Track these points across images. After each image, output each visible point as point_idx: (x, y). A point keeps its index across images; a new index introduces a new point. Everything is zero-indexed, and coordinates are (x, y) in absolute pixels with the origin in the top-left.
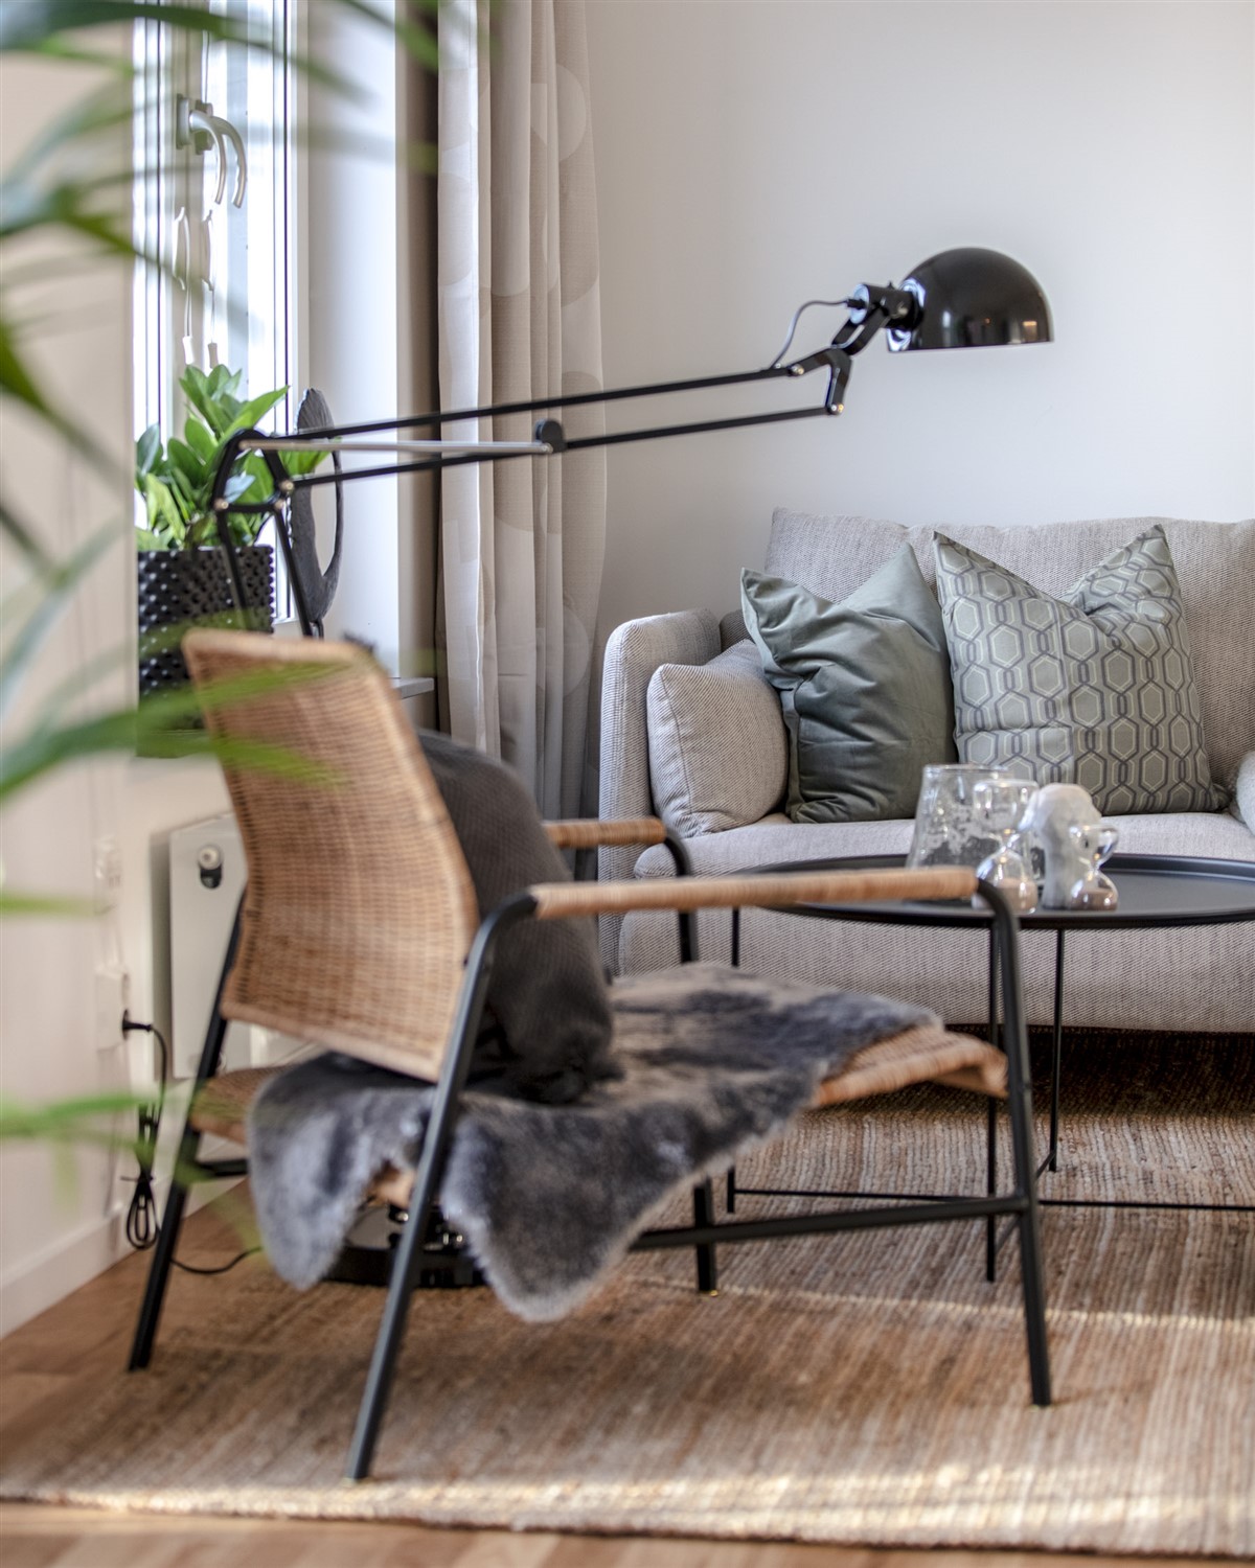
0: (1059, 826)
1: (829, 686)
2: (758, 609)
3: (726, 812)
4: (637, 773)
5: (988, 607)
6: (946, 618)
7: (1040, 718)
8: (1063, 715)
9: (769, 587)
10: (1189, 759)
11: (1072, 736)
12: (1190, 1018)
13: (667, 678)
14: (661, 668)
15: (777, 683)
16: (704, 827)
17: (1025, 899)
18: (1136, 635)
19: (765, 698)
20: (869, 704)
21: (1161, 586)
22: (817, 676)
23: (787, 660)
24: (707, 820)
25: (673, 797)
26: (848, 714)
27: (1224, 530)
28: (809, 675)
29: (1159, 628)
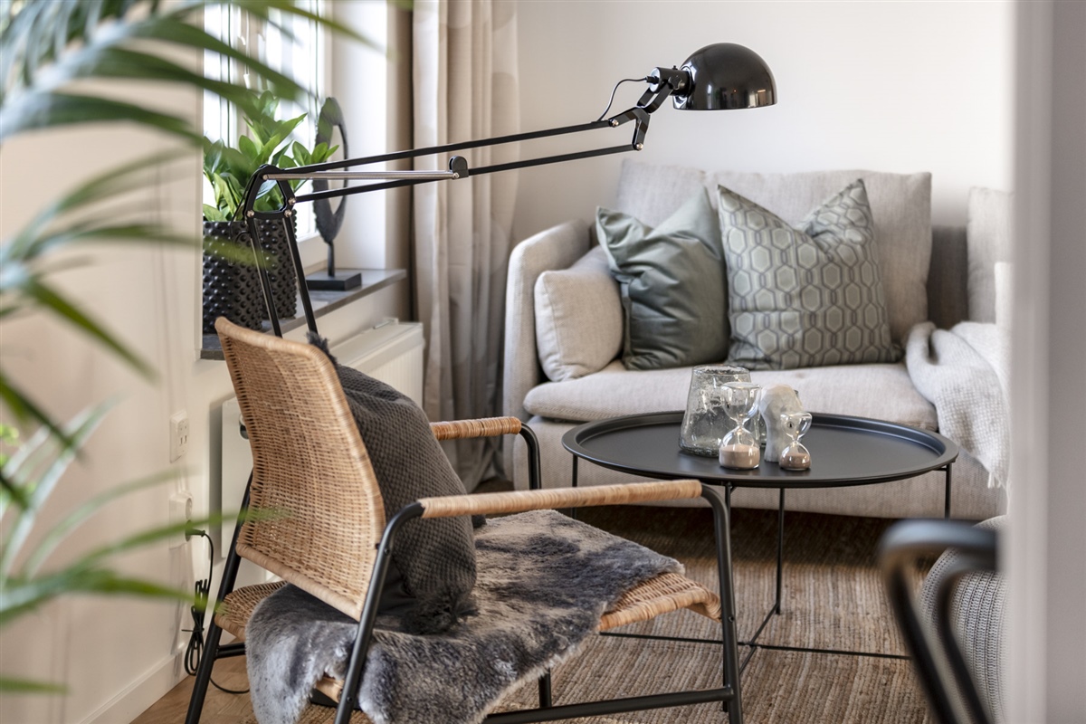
1: (650, 283)
2: (607, 233)
3: (583, 365)
4: (529, 338)
5: (750, 234)
6: (724, 240)
7: (781, 305)
8: (796, 304)
9: (614, 218)
10: (877, 331)
11: (801, 317)
12: (870, 508)
13: (547, 281)
14: (543, 275)
15: (619, 278)
16: (569, 374)
17: (752, 457)
18: (843, 252)
19: (611, 288)
20: (675, 295)
21: (860, 219)
22: (643, 276)
23: (624, 265)
24: (571, 370)
25: (550, 355)
26: (661, 301)
27: (904, 179)
28: (638, 275)
29: (858, 248)
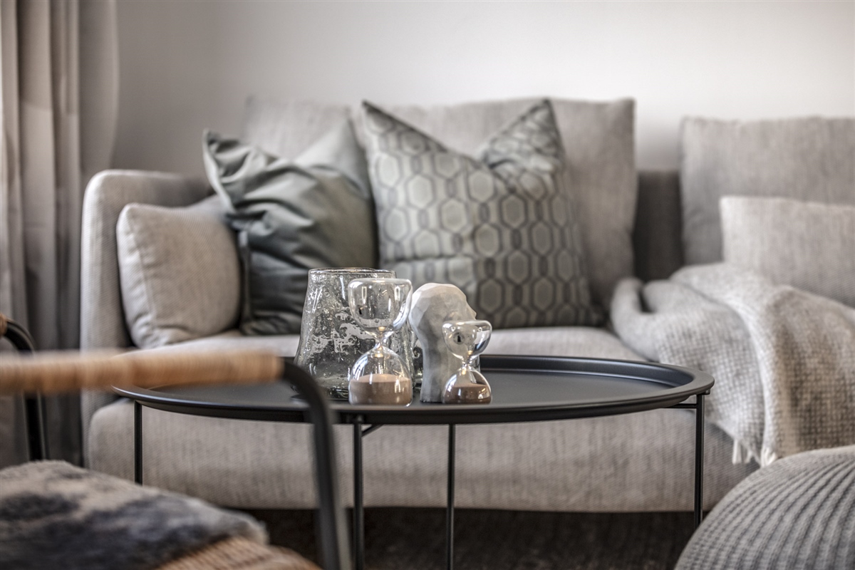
0: (434, 323)
1: (275, 224)
2: (219, 163)
3: (183, 328)
4: (111, 296)
5: (406, 162)
6: (372, 171)
7: (448, 249)
8: (468, 248)
9: (226, 146)
10: (573, 286)
11: (475, 265)
12: (573, 500)
13: (133, 216)
14: (127, 209)
15: (237, 224)
16: (164, 340)
17: (400, 394)
18: (528, 183)
20: (308, 240)
21: (549, 145)
22: (266, 218)
23: (240, 204)
24: (166, 335)
25: (139, 316)
26: (290, 247)
27: (600, 107)
28: (259, 216)
29: (547, 179)
